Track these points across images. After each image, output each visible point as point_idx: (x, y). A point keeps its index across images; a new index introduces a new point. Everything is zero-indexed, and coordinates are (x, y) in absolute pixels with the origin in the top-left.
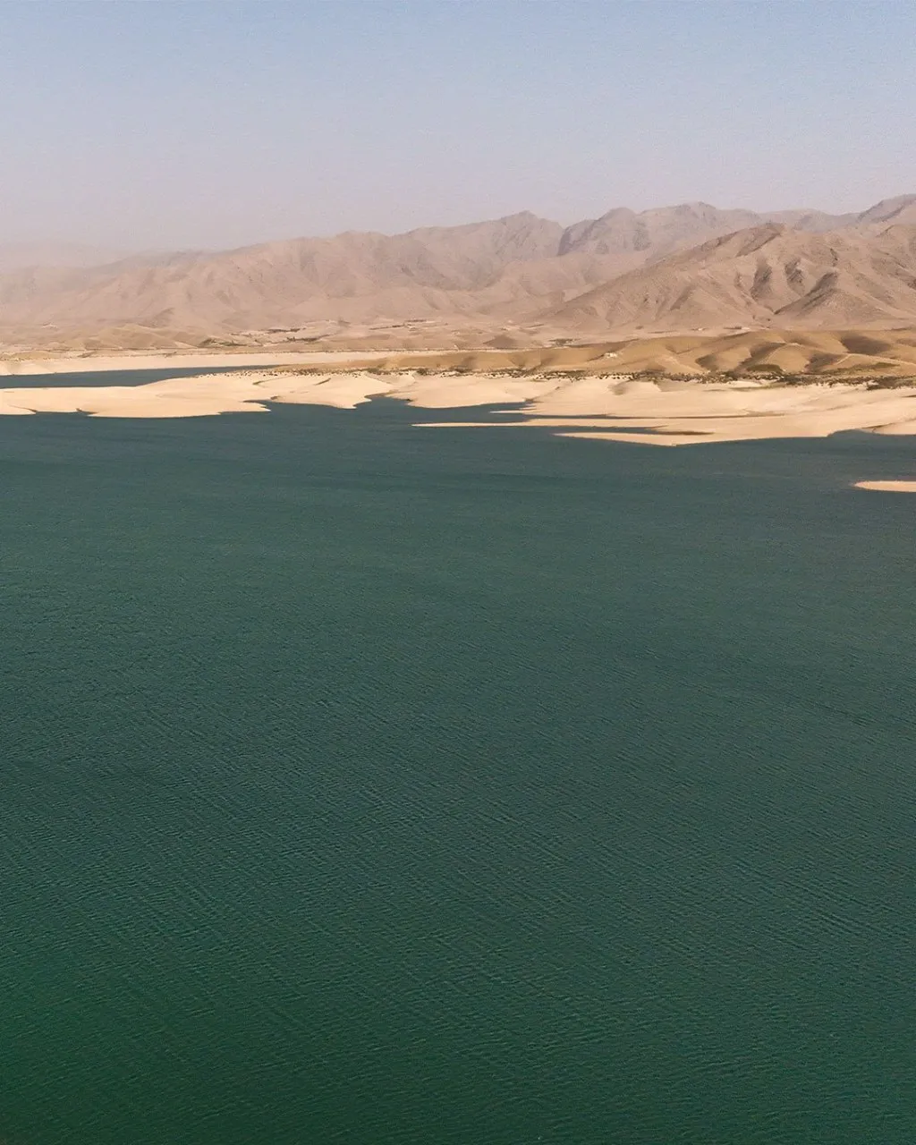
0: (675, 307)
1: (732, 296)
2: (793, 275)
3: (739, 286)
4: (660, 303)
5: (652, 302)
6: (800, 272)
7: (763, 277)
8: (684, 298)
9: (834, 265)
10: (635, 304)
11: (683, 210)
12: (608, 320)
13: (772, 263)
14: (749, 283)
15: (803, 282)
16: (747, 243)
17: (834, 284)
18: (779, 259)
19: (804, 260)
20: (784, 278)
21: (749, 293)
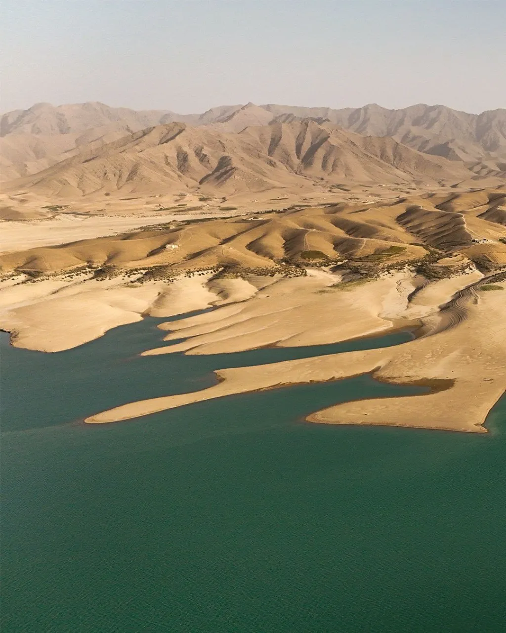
0: (130, 178)
1: (167, 171)
2: (203, 158)
3: (168, 164)
4: (117, 177)
5: (110, 175)
6: (206, 156)
7: (183, 159)
8: (133, 172)
9: (224, 151)
10: (99, 177)
11: (86, 106)
12: (80, 189)
13: (186, 149)
14: (174, 162)
15: (210, 162)
16: (163, 135)
17: (230, 164)
18: (189, 145)
19: (205, 148)
20: (197, 160)
21: (177, 169)
